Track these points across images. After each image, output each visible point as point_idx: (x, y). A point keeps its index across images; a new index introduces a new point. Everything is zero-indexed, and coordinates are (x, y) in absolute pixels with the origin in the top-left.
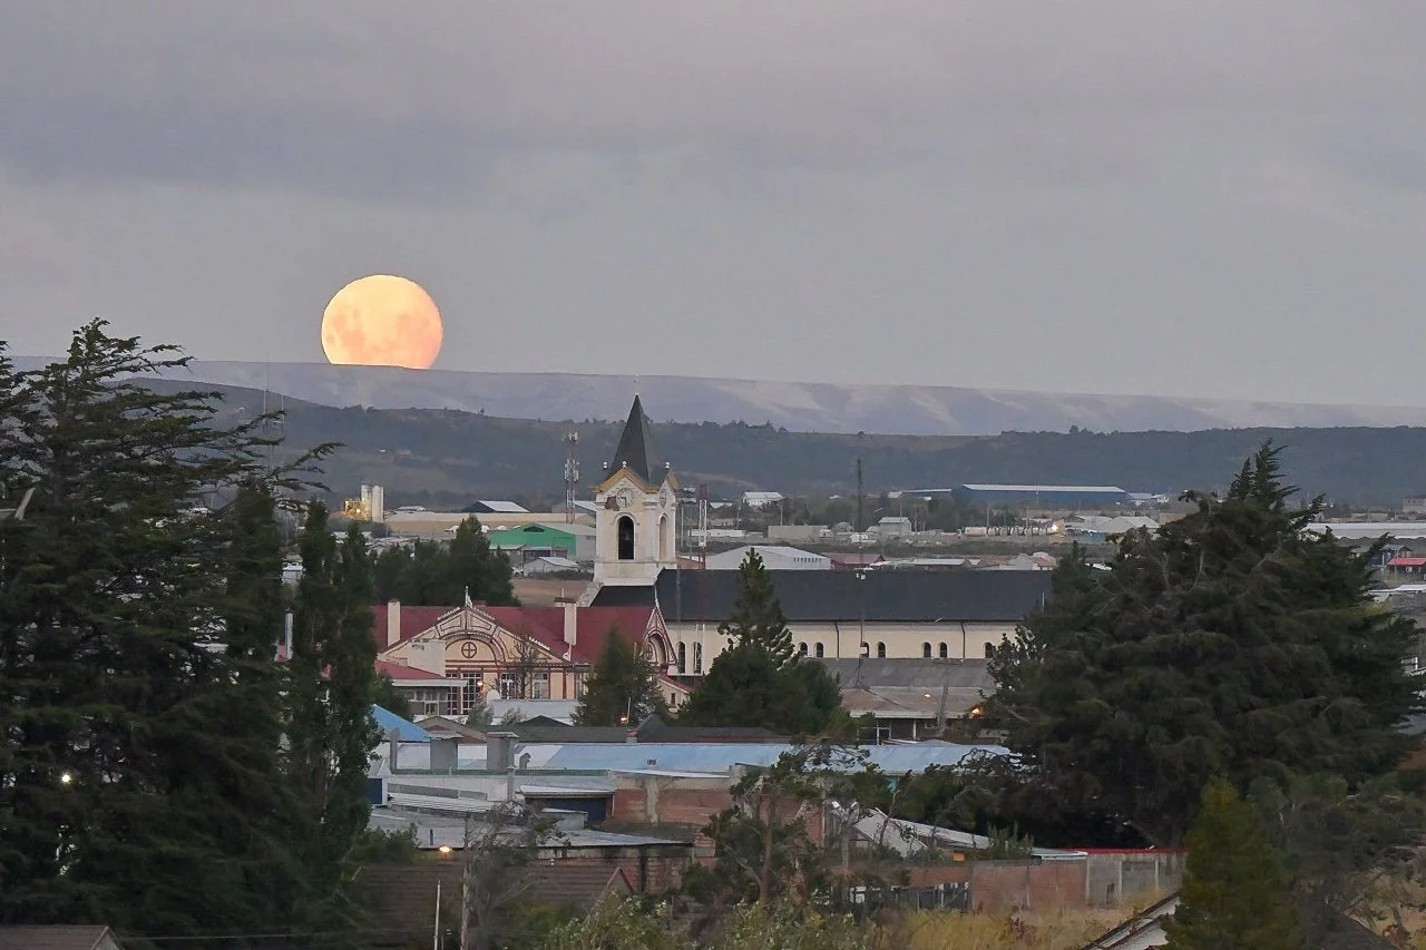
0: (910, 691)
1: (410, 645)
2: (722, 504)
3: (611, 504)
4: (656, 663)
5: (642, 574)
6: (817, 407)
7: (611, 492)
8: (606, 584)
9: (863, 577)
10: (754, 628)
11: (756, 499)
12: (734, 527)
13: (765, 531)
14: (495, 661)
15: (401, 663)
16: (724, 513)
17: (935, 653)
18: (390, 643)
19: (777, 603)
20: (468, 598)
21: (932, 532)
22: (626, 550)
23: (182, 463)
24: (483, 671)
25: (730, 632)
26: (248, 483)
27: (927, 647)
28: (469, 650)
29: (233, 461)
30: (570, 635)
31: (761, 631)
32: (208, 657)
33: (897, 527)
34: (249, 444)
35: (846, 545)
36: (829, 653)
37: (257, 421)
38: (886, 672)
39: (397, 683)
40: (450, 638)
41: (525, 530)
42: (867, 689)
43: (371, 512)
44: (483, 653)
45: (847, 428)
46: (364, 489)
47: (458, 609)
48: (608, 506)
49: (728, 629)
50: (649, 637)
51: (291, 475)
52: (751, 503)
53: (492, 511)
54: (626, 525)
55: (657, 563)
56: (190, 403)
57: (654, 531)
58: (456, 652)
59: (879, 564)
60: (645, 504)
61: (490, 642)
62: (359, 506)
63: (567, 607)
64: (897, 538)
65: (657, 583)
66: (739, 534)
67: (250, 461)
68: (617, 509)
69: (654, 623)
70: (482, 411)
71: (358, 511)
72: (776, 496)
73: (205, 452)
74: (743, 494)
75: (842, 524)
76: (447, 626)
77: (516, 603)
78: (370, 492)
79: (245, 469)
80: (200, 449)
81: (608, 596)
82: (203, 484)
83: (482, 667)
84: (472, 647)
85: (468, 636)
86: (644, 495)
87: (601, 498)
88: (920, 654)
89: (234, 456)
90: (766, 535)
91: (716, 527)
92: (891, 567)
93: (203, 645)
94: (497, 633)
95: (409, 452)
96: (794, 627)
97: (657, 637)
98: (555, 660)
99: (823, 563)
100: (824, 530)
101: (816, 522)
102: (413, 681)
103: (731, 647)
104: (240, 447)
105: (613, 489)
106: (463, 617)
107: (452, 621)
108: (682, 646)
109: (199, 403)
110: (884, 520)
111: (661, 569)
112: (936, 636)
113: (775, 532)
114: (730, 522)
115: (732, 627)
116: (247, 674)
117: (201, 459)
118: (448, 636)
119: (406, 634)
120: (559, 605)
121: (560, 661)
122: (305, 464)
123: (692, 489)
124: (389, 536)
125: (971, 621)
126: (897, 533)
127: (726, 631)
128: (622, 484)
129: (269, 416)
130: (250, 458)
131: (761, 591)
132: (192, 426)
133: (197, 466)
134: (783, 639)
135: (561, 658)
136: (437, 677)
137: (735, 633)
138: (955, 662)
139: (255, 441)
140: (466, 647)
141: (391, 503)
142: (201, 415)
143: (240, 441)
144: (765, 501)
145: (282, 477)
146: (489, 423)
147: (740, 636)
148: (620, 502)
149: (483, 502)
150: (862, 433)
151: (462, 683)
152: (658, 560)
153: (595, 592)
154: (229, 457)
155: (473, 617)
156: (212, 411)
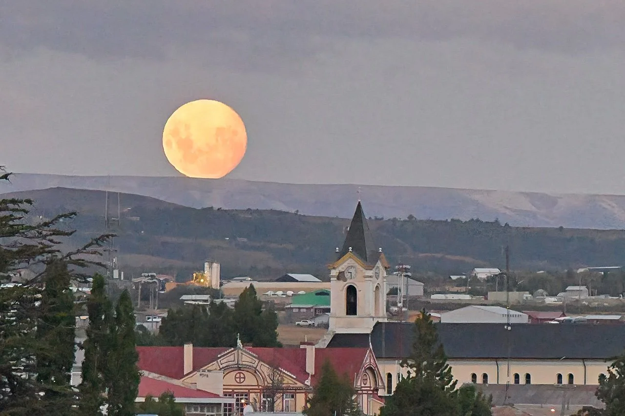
0: (542, 407)
1: (198, 374)
2: (459, 277)
3: (341, 277)
4: (370, 387)
5: (363, 325)
6: (534, 209)
7: (341, 268)
8: (337, 333)
9: (509, 328)
10: (425, 363)
11: (483, 273)
12: (464, 293)
13: (485, 295)
14: (258, 385)
15: (193, 387)
16: (460, 283)
17: (565, 381)
18: (185, 374)
19: (442, 346)
20: (239, 341)
21: (602, 297)
22: (352, 309)
23: (5, 248)
24: (249, 392)
25: (408, 365)
26: (49, 263)
27: (560, 377)
28: (240, 378)
29: (40, 246)
30: (310, 368)
31: (430, 365)
32: (22, 382)
33: (579, 293)
34: (51, 235)
35: (541, 305)
36: (491, 381)
37: (56, 219)
38: (530, 393)
39: (178, 400)
40: (227, 369)
41: (317, 294)
42: (512, 405)
43: (211, 281)
44: (250, 380)
45: (554, 224)
46: (206, 265)
47: (233, 349)
48: (338, 278)
49: (408, 364)
50: (365, 370)
51: (80, 256)
52: (479, 276)
53: (297, 281)
54: (351, 291)
55: (373, 318)
56: (11, 206)
57: (371, 296)
58: (231, 379)
59: (562, 318)
60: (365, 277)
61: (255, 372)
62: (203, 277)
63: (308, 348)
64: (577, 301)
65: (373, 332)
66: (467, 297)
67: (50, 246)
68: (345, 280)
69: (368, 359)
70: (297, 211)
71: (202, 280)
72: (496, 271)
73: (19, 240)
74: (473, 269)
75: (540, 291)
76: (225, 360)
77: (280, 346)
78: (211, 267)
79: (49, 252)
80: (17, 238)
81: (339, 340)
82: (19, 263)
83: (249, 390)
84: (242, 376)
85: (239, 368)
86: (364, 271)
87: (334, 273)
88: (554, 381)
89: (41, 243)
90: (486, 299)
91: (453, 293)
92: (570, 321)
93: (19, 374)
94: (259, 364)
95: (245, 240)
96: (452, 362)
97: (370, 369)
98: (299, 384)
99: (523, 318)
100: (527, 295)
101: (521, 289)
102: (197, 399)
103: (409, 376)
104: (45, 237)
105: (343, 266)
106: (236, 355)
107: (228, 358)
108: (390, 376)
109: (16, 207)
110: (569, 288)
111: (375, 321)
112: (565, 369)
113: (493, 296)
114: (463, 289)
115: (410, 362)
116: (51, 394)
117: (19, 245)
118: (225, 368)
119: (196, 368)
120: (302, 347)
121: (301, 385)
122: (89, 249)
123: (408, 267)
124: (222, 298)
125: (589, 359)
126: (577, 297)
127: (405, 365)
128: (349, 263)
129: (65, 216)
130: (52, 244)
131: (430, 338)
132: (11, 223)
133: (15, 250)
134: (446, 371)
135: (303, 383)
136: (217, 396)
137: (411, 366)
138: (579, 387)
139: (56, 233)
140: (238, 376)
141: (226, 275)
142: (17, 215)
143: (44, 233)
144: (489, 275)
145: (74, 257)
146: (302, 219)
147: (415, 369)
148: (347, 275)
149: (290, 275)
150: (561, 228)
151: (233, 401)
152: (373, 315)
153: (328, 339)
154: (37, 244)
155: (243, 355)
156: (26, 212)
